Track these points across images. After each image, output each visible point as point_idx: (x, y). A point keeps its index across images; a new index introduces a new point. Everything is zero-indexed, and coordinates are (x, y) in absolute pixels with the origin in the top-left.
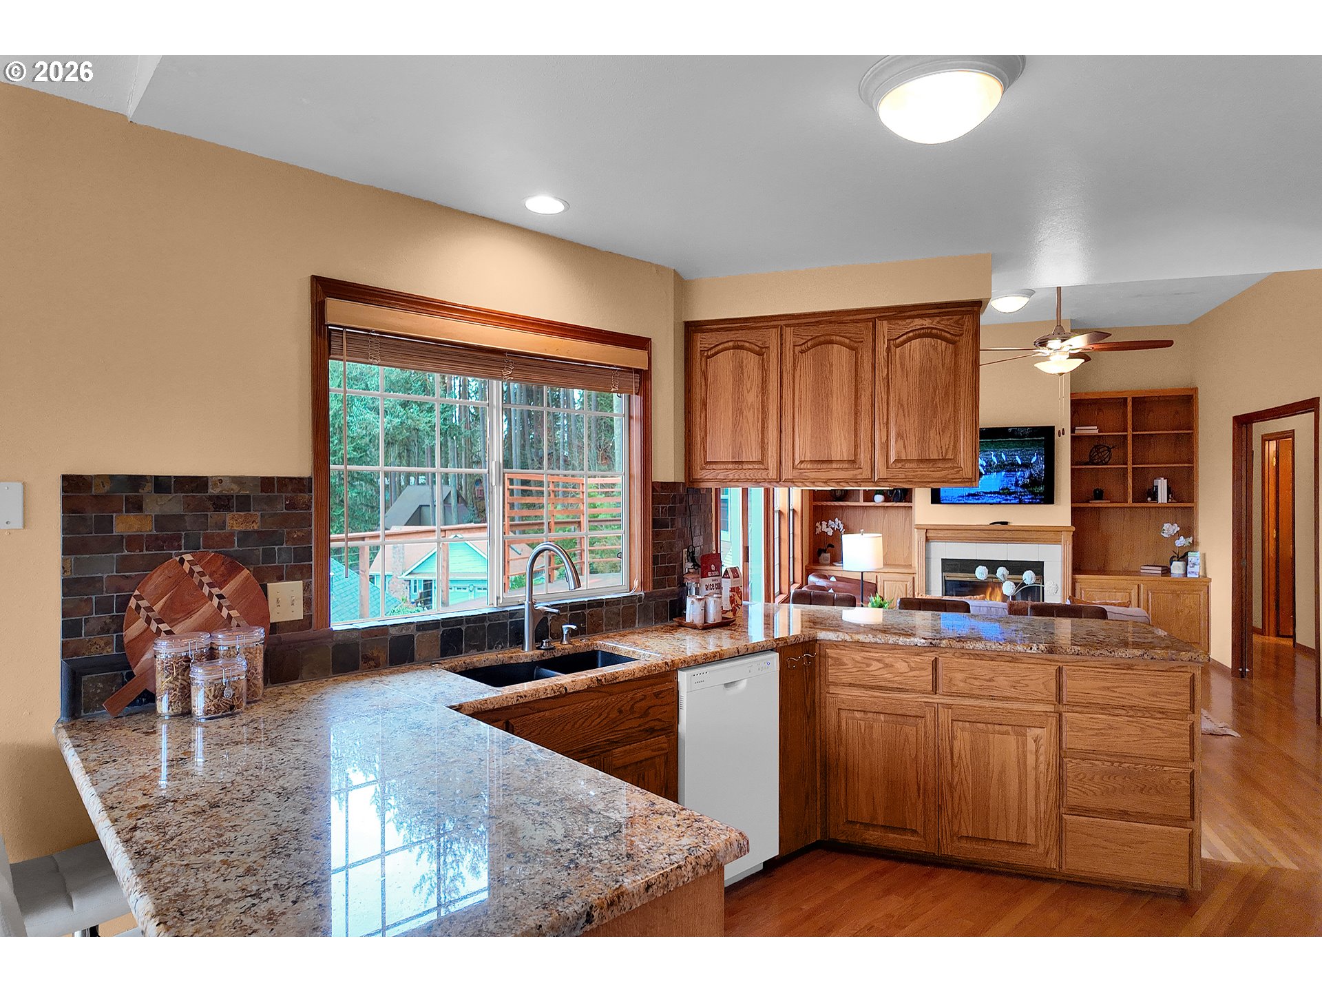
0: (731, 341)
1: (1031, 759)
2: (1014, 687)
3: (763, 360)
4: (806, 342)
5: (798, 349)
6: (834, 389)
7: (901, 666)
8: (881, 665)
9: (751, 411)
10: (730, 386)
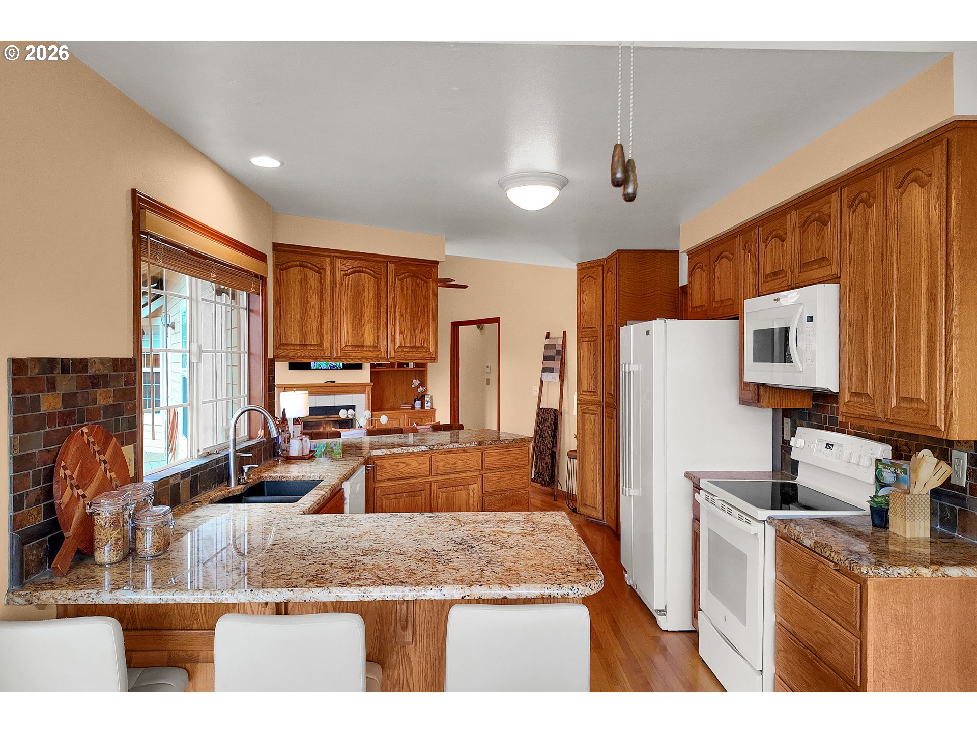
0: (298, 261)
1: (471, 502)
2: (464, 465)
3: (321, 277)
4: (348, 270)
5: (343, 273)
6: (365, 301)
7: (414, 464)
8: (405, 465)
9: (313, 310)
10: (298, 292)
